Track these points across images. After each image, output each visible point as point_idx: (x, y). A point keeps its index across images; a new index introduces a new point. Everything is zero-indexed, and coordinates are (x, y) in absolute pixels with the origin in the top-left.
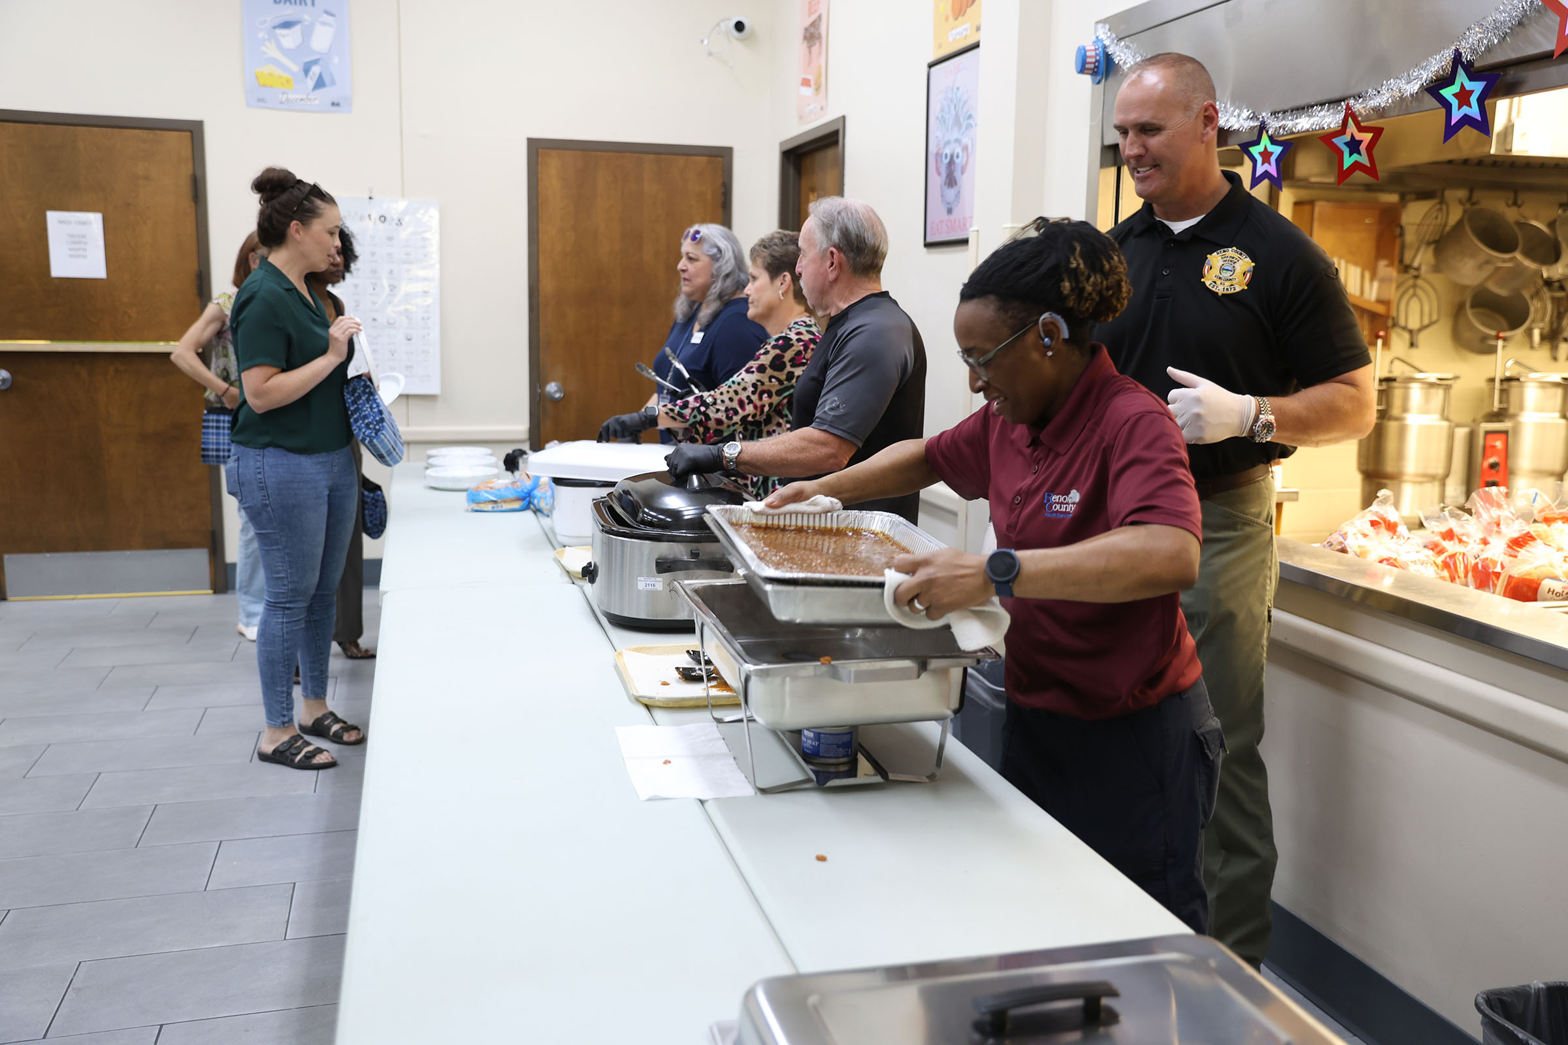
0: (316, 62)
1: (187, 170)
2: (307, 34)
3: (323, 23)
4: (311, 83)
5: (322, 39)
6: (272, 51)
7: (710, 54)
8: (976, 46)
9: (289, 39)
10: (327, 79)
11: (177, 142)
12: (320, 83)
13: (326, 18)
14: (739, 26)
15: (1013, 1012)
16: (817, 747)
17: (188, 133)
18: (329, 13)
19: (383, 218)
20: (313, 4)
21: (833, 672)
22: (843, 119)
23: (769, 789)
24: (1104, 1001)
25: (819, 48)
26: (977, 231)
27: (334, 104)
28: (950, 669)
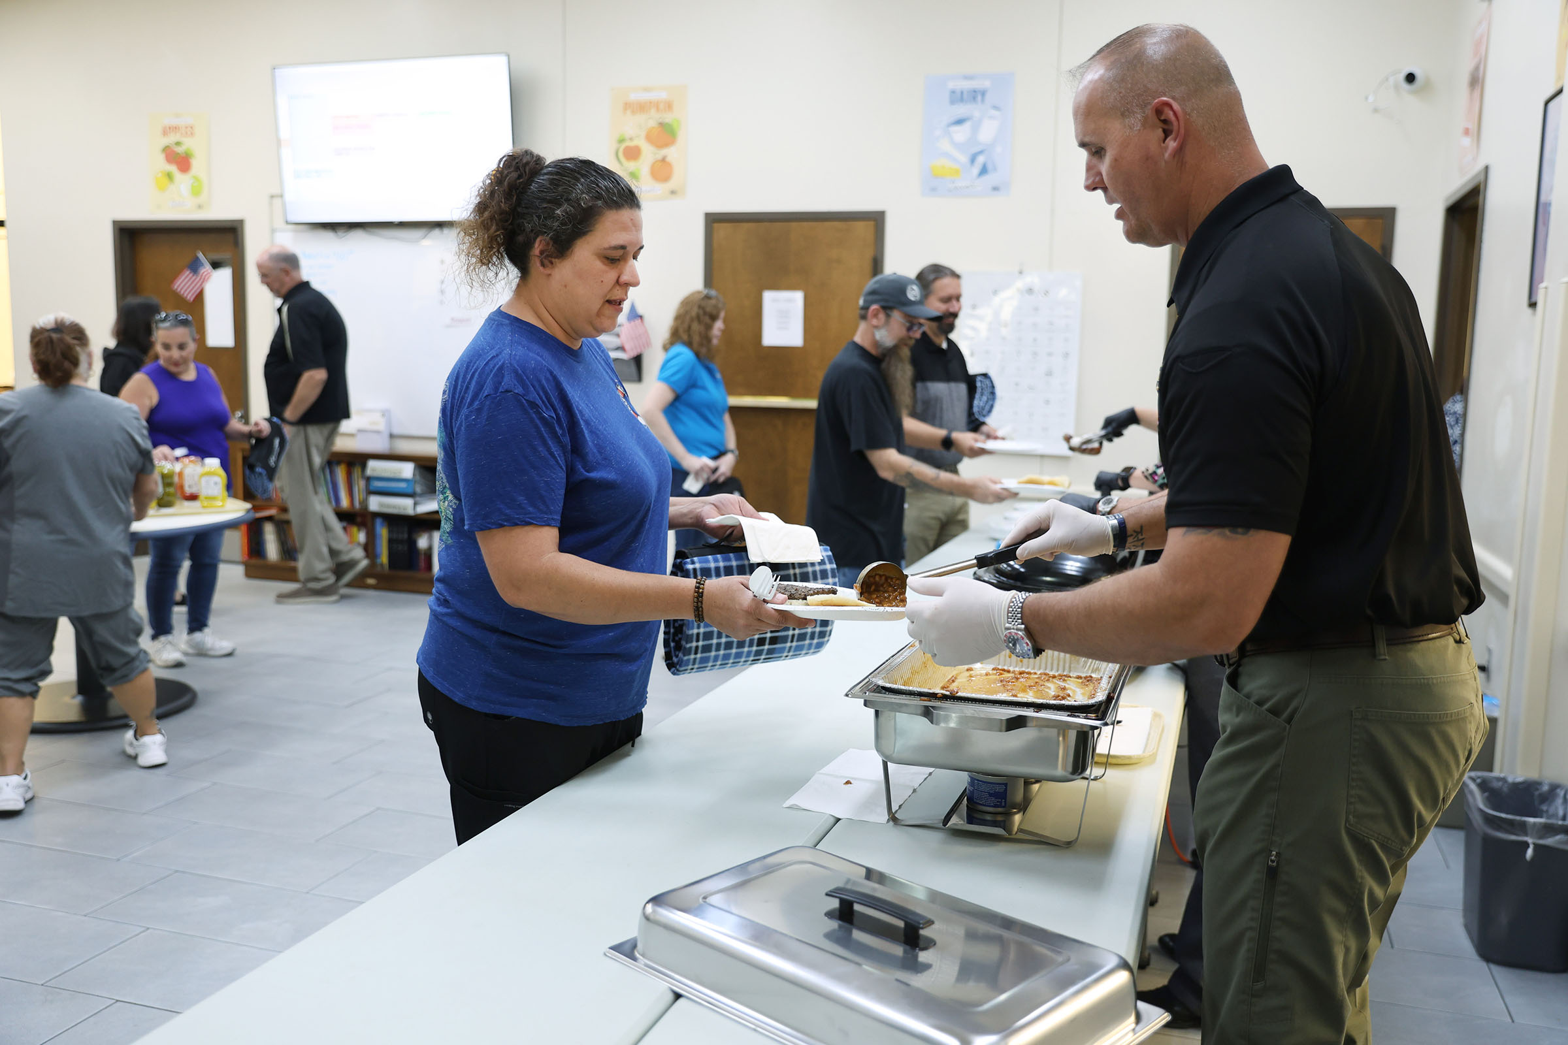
0: (981, 152)
1: (869, 254)
2: (976, 129)
3: (991, 118)
4: (976, 170)
5: (988, 131)
6: (945, 146)
7: (1376, 110)
9: (961, 134)
10: (990, 167)
11: (863, 230)
12: (984, 171)
13: (993, 112)
14: (1410, 78)
15: (857, 907)
16: (972, 792)
17: (872, 223)
18: (996, 108)
19: (1030, 291)
20: (983, 100)
21: (927, 713)
22: (1487, 169)
23: (902, 820)
24: (922, 932)
25: (1477, 93)
26: (1546, 288)
27: (996, 189)
28: (1066, 731)
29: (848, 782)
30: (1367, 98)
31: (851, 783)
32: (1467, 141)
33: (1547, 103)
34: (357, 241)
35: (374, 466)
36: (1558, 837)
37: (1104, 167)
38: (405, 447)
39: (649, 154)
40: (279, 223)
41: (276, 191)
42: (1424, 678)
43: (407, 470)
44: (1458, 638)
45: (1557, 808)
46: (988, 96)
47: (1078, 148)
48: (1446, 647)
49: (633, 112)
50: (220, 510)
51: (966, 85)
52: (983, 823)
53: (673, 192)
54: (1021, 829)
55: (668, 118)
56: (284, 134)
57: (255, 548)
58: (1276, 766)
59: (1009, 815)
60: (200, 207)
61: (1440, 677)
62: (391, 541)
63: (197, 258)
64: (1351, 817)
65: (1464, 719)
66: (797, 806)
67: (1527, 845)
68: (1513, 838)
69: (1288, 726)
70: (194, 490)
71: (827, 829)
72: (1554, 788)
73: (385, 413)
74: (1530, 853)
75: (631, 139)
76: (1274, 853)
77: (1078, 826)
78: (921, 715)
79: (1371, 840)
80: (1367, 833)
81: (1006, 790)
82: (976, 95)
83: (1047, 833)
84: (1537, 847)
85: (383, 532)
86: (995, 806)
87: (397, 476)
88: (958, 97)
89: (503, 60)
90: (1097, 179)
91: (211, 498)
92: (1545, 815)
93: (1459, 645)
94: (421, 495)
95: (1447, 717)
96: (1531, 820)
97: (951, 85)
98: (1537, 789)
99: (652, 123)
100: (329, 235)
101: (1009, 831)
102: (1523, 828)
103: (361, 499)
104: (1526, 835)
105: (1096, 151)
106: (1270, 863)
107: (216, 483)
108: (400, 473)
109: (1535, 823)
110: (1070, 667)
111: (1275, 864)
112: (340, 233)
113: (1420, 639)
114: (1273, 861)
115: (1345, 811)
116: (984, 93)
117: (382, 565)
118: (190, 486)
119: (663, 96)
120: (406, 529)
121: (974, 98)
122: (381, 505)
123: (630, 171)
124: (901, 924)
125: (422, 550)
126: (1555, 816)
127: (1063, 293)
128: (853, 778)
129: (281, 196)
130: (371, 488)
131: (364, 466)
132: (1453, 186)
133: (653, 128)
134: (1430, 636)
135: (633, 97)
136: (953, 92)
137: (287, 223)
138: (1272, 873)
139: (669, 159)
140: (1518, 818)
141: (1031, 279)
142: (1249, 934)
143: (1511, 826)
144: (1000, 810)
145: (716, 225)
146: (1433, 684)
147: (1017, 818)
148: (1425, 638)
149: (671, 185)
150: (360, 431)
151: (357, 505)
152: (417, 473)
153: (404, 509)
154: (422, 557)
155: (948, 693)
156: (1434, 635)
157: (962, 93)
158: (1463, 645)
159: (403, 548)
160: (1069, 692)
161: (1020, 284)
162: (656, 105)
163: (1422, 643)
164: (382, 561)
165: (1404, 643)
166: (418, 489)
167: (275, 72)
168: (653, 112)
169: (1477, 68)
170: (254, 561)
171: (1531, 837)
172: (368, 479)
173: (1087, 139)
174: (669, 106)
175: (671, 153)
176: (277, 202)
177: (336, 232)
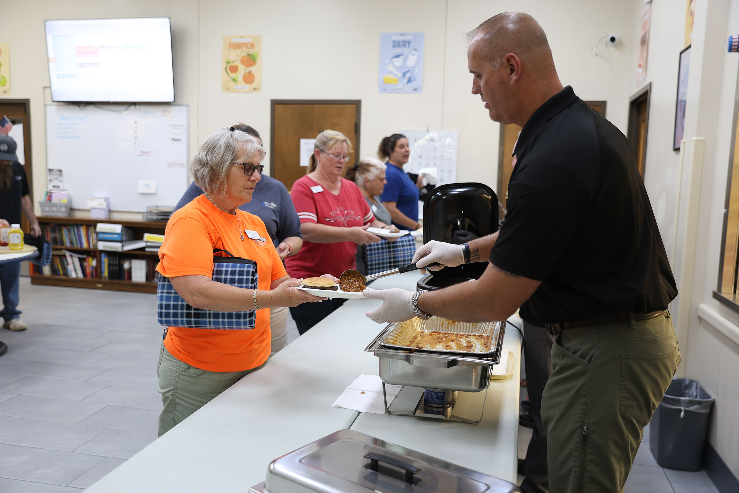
0: (408, 72)
1: (353, 121)
2: (405, 60)
3: (413, 55)
4: (405, 80)
5: (411, 61)
6: (390, 68)
7: (597, 55)
8: (689, 47)
9: (398, 62)
10: (412, 79)
11: (350, 109)
12: (409, 81)
13: (414, 52)
14: (613, 39)
15: (380, 463)
16: (427, 397)
17: (355, 106)
18: (415, 50)
19: (432, 140)
20: (409, 46)
21: (408, 359)
22: (651, 84)
23: (393, 412)
24: (415, 476)
25: (645, 48)
26: (684, 142)
27: (415, 90)
28: (477, 367)
29: (363, 393)
30: (592, 49)
31: (364, 393)
32: (640, 70)
33: (681, 53)
34: (91, 112)
35: (100, 227)
36: (696, 406)
37: (482, 83)
38: (116, 217)
39: (242, 70)
40: (49, 101)
41: (47, 84)
42: (653, 337)
43: (118, 228)
44: (667, 316)
45: (693, 392)
46: (411, 44)
47: (469, 73)
48: (662, 320)
49: (234, 49)
50: (21, 251)
51: (401, 38)
52: (432, 412)
53: (255, 89)
54: (453, 416)
55: (252, 52)
56: (51, 55)
57: (37, 270)
58: (583, 385)
59: (445, 408)
60: (5, 92)
61: (661, 336)
62: (110, 265)
63: (4, 119)
64: (622, 408)
65: (673, 356)
66: (338, 406)
67: (681, 410)
68: (674, 407)
69: (589, 364)
70: (6, 240)
71: (355, 418)
72: (691, 382)
73: (107, 200)
74: (682, 414)
75: (233, 62)
76: (585, 427)
77: (482, 413)
78: (404, 360)
79: (631, 418)
80: (630, 415)
81: (444, 396)
82: (406, 44)
83: (465, 417)
84: (686, 411)
85: (105, 261)
86: (439, 404)
87: (113, 231)
88: (396, 44)
89: (167, 21)
90: (478, 89)
91: (16, 245)
92: (687, 395)
93: (667, 319)
94: (126, 241)
95: (665, 356)
96: (683, 398)
97: (393, 38)
98: (684, 383)
99: (244, 54)
100: (76, 108)
101: (446, 416)
102: (679, 402)
103: (94, 243)
104: (680, 405)
105: (478, 76)
106: (584, 433)
107: (18, 237)
108: (115, 230)
109: (684, 400)
110: (472, 330)
111: (586, 433)
112: (82, 107)
113: (651, 317)
114: (585, 432)
115: (619, 405)
116: (409, 42)
117: (105, 277)
118: (3, 239)
119: (249, 40)
120: (118, 259)
121: (405, 45)
122: (105, 246)
123: (232, 78)
124: (404, 471)
125: (126, 269)
126: (692, 395)
127: (448, 141)
128: (365, 390)
129: (50, 87)
130: (99, 238)
131: (95, 227)
132: (635, 91)
133: (245, 56)
134: (655, 315)
135: (234, 41)
136: (394, 42)
137: (53, 101)
138: (585, 438)
139: (252, 72)
140: (677, 398)
141: (433, 134)
142: (575, 469)
143: (674, 402)
144: (441, 406)
145: (276, 106)
146: (658, 339)
147: (449, 409)
148: (653, 316)
149: (254, 85)
150: (92, 208)
151: (92, 247)
152: (124, 230)
153: (117, 249)
154: (126, 273)
155: (417, 348)
156: (657, 315)
157: (399, 42)
158: (669, 319)
159: (116, 268)
160: (472, 344)
161: (428, 136)
162: (246, 45)
163: (651, 319)
164: (105, 275)
165: (643, 320)
166: (124, 238)
167: (45, 23)
168: (244, 48)
169: (645, 36)
170: (37, 275)
171: (683, 407)
172: (97, 233)
173: (473, 70)
174: (253, 46)
175: (254, 69)
176: (47, 90)
177: (79, 106)
